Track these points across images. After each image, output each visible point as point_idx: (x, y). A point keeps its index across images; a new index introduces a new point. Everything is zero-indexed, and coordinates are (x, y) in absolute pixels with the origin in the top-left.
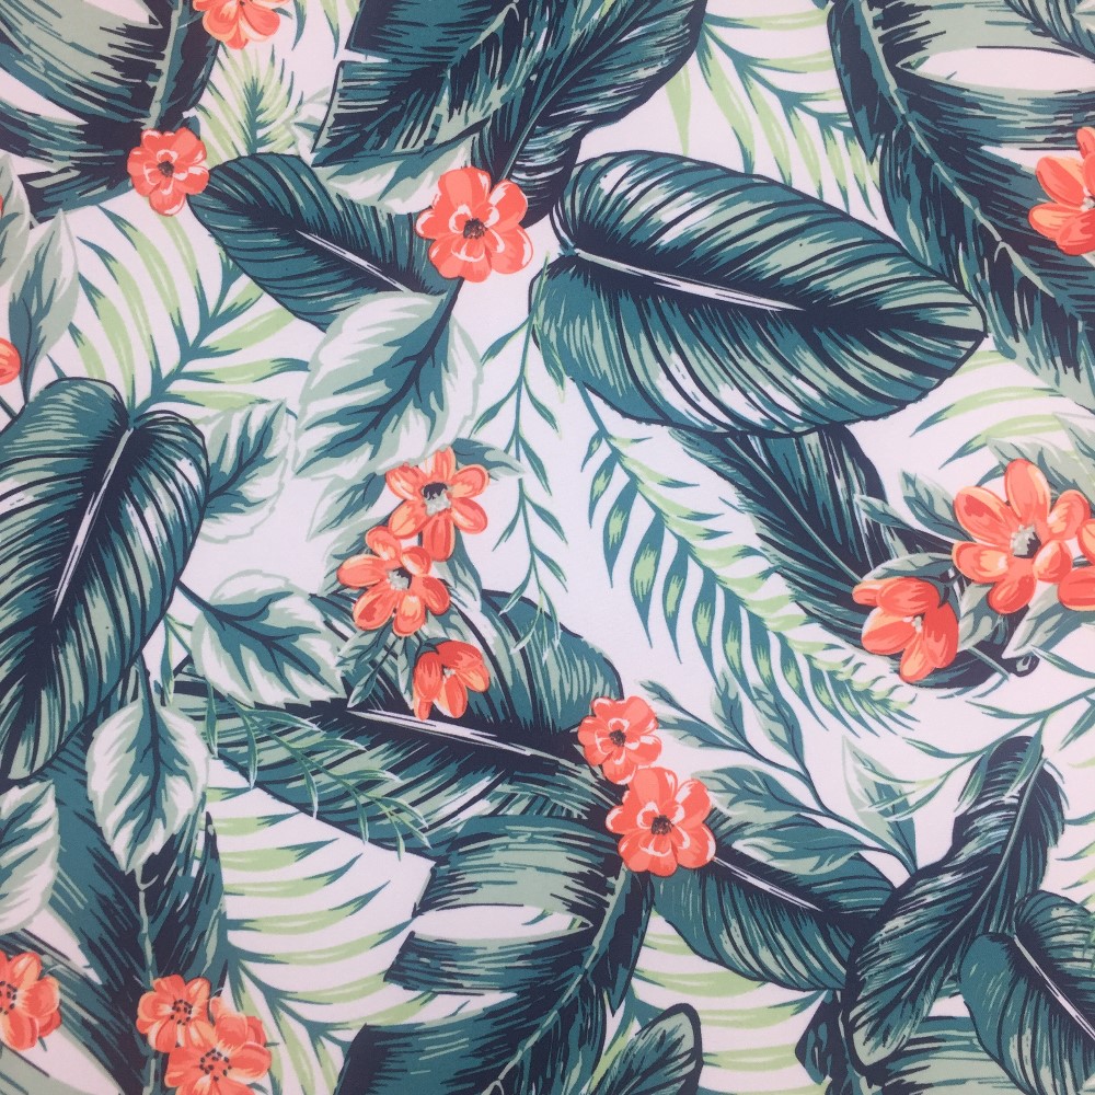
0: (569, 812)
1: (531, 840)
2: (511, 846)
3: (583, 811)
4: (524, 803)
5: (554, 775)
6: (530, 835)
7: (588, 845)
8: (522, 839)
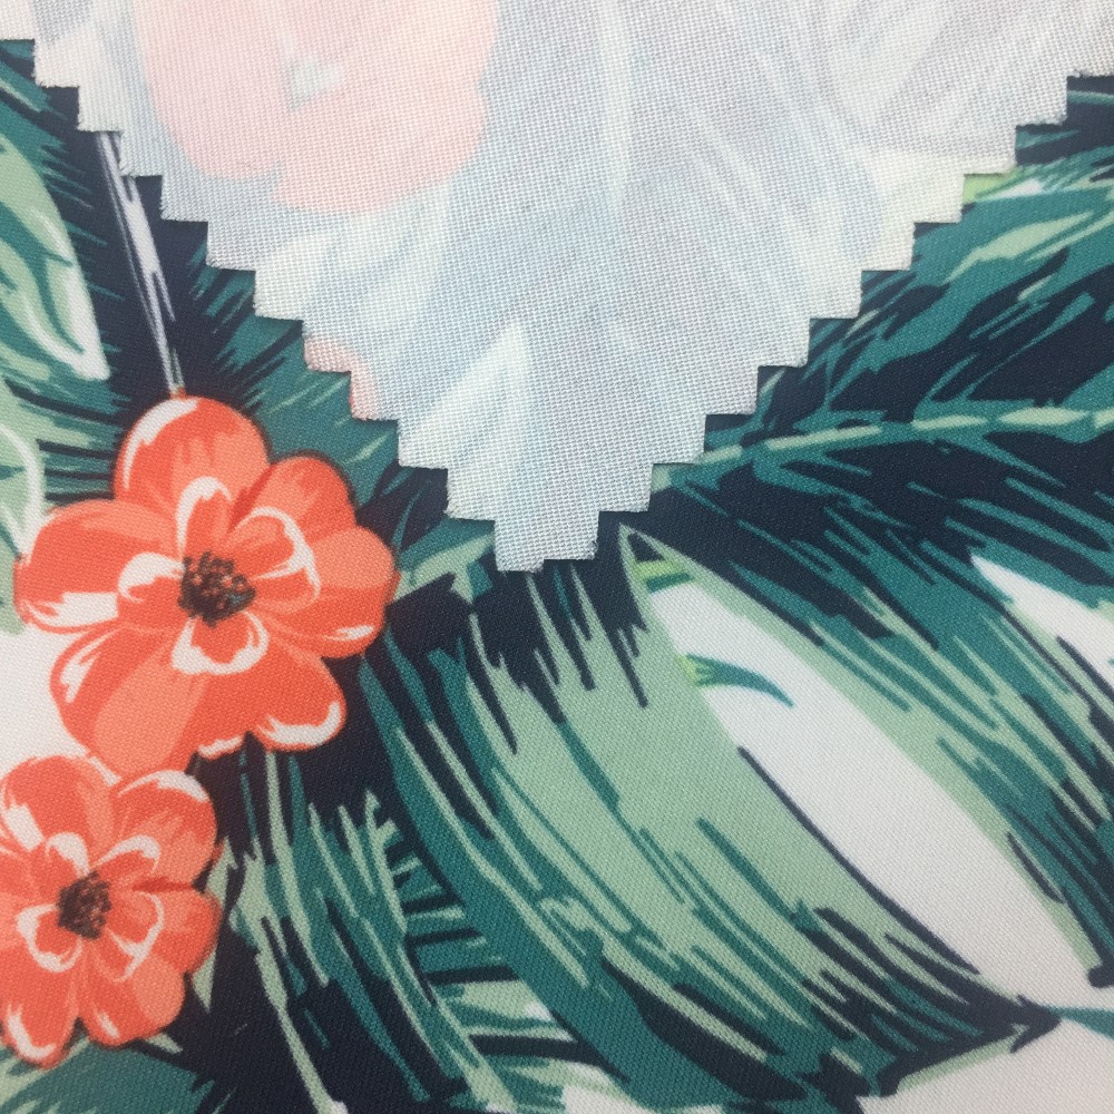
1: (557, 885)
2: (623, 926)
3: (359, 821)
4: (478, 995)
5: (333, 983)
6: (548, 905)
8: (577, 916)
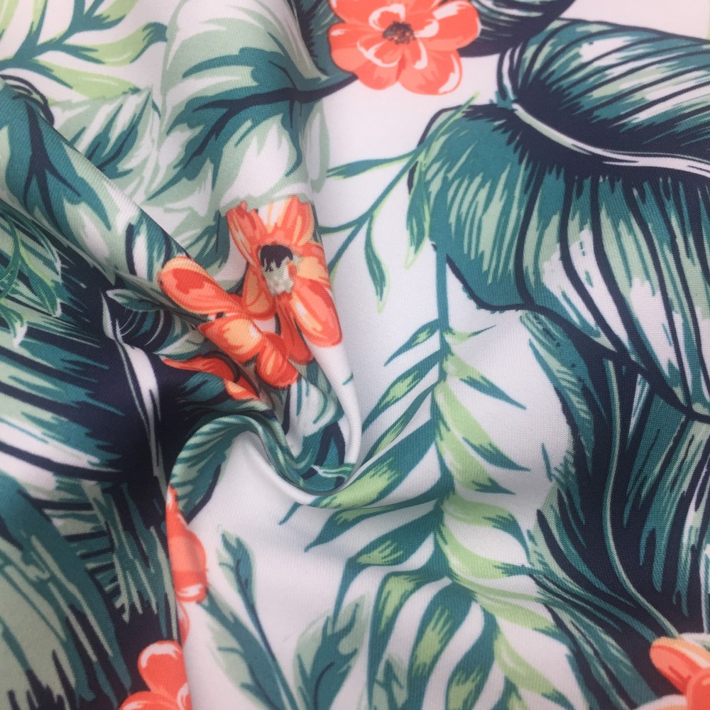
0: (117, 592)
7: (94, 658)
